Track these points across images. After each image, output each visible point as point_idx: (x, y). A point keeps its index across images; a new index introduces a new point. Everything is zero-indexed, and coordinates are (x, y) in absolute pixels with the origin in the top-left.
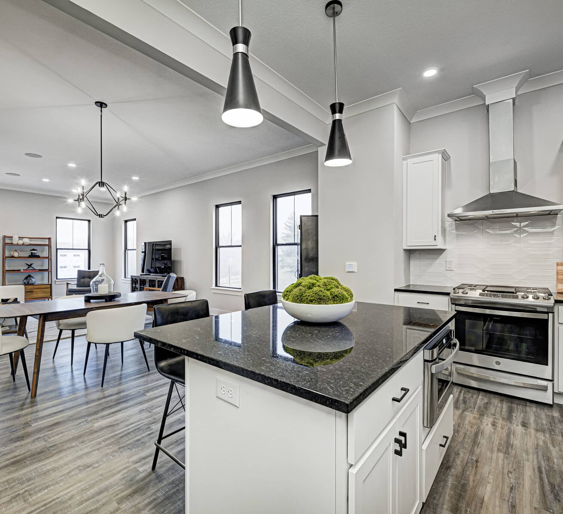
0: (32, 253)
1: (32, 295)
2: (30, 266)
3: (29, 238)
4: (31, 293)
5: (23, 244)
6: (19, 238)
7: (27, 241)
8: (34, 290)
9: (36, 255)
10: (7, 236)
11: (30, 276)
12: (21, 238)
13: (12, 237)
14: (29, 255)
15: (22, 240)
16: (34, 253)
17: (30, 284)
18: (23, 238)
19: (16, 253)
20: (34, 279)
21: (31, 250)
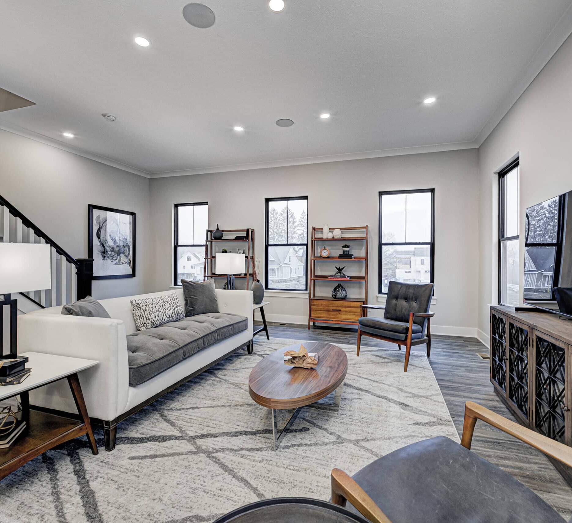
0: (344, 251)
1: (339, 316)
2: (340, 270)
3: (341, 229)
4: (337, 313)
5: (333, 238)
6: (330, 229)
7: (337, 234)
8: (343, 309)
9: (350, 254)
10: (317, 228)
11: (339, 286)
12: (331, 230)
13: (322, 228)
14: (340, 255)
15: (332, 232)
16: (347, 251)
17: (340, 299)
18: (334, 229)
19: (325, 251)
20: (344, 291)
21: (343, 247)
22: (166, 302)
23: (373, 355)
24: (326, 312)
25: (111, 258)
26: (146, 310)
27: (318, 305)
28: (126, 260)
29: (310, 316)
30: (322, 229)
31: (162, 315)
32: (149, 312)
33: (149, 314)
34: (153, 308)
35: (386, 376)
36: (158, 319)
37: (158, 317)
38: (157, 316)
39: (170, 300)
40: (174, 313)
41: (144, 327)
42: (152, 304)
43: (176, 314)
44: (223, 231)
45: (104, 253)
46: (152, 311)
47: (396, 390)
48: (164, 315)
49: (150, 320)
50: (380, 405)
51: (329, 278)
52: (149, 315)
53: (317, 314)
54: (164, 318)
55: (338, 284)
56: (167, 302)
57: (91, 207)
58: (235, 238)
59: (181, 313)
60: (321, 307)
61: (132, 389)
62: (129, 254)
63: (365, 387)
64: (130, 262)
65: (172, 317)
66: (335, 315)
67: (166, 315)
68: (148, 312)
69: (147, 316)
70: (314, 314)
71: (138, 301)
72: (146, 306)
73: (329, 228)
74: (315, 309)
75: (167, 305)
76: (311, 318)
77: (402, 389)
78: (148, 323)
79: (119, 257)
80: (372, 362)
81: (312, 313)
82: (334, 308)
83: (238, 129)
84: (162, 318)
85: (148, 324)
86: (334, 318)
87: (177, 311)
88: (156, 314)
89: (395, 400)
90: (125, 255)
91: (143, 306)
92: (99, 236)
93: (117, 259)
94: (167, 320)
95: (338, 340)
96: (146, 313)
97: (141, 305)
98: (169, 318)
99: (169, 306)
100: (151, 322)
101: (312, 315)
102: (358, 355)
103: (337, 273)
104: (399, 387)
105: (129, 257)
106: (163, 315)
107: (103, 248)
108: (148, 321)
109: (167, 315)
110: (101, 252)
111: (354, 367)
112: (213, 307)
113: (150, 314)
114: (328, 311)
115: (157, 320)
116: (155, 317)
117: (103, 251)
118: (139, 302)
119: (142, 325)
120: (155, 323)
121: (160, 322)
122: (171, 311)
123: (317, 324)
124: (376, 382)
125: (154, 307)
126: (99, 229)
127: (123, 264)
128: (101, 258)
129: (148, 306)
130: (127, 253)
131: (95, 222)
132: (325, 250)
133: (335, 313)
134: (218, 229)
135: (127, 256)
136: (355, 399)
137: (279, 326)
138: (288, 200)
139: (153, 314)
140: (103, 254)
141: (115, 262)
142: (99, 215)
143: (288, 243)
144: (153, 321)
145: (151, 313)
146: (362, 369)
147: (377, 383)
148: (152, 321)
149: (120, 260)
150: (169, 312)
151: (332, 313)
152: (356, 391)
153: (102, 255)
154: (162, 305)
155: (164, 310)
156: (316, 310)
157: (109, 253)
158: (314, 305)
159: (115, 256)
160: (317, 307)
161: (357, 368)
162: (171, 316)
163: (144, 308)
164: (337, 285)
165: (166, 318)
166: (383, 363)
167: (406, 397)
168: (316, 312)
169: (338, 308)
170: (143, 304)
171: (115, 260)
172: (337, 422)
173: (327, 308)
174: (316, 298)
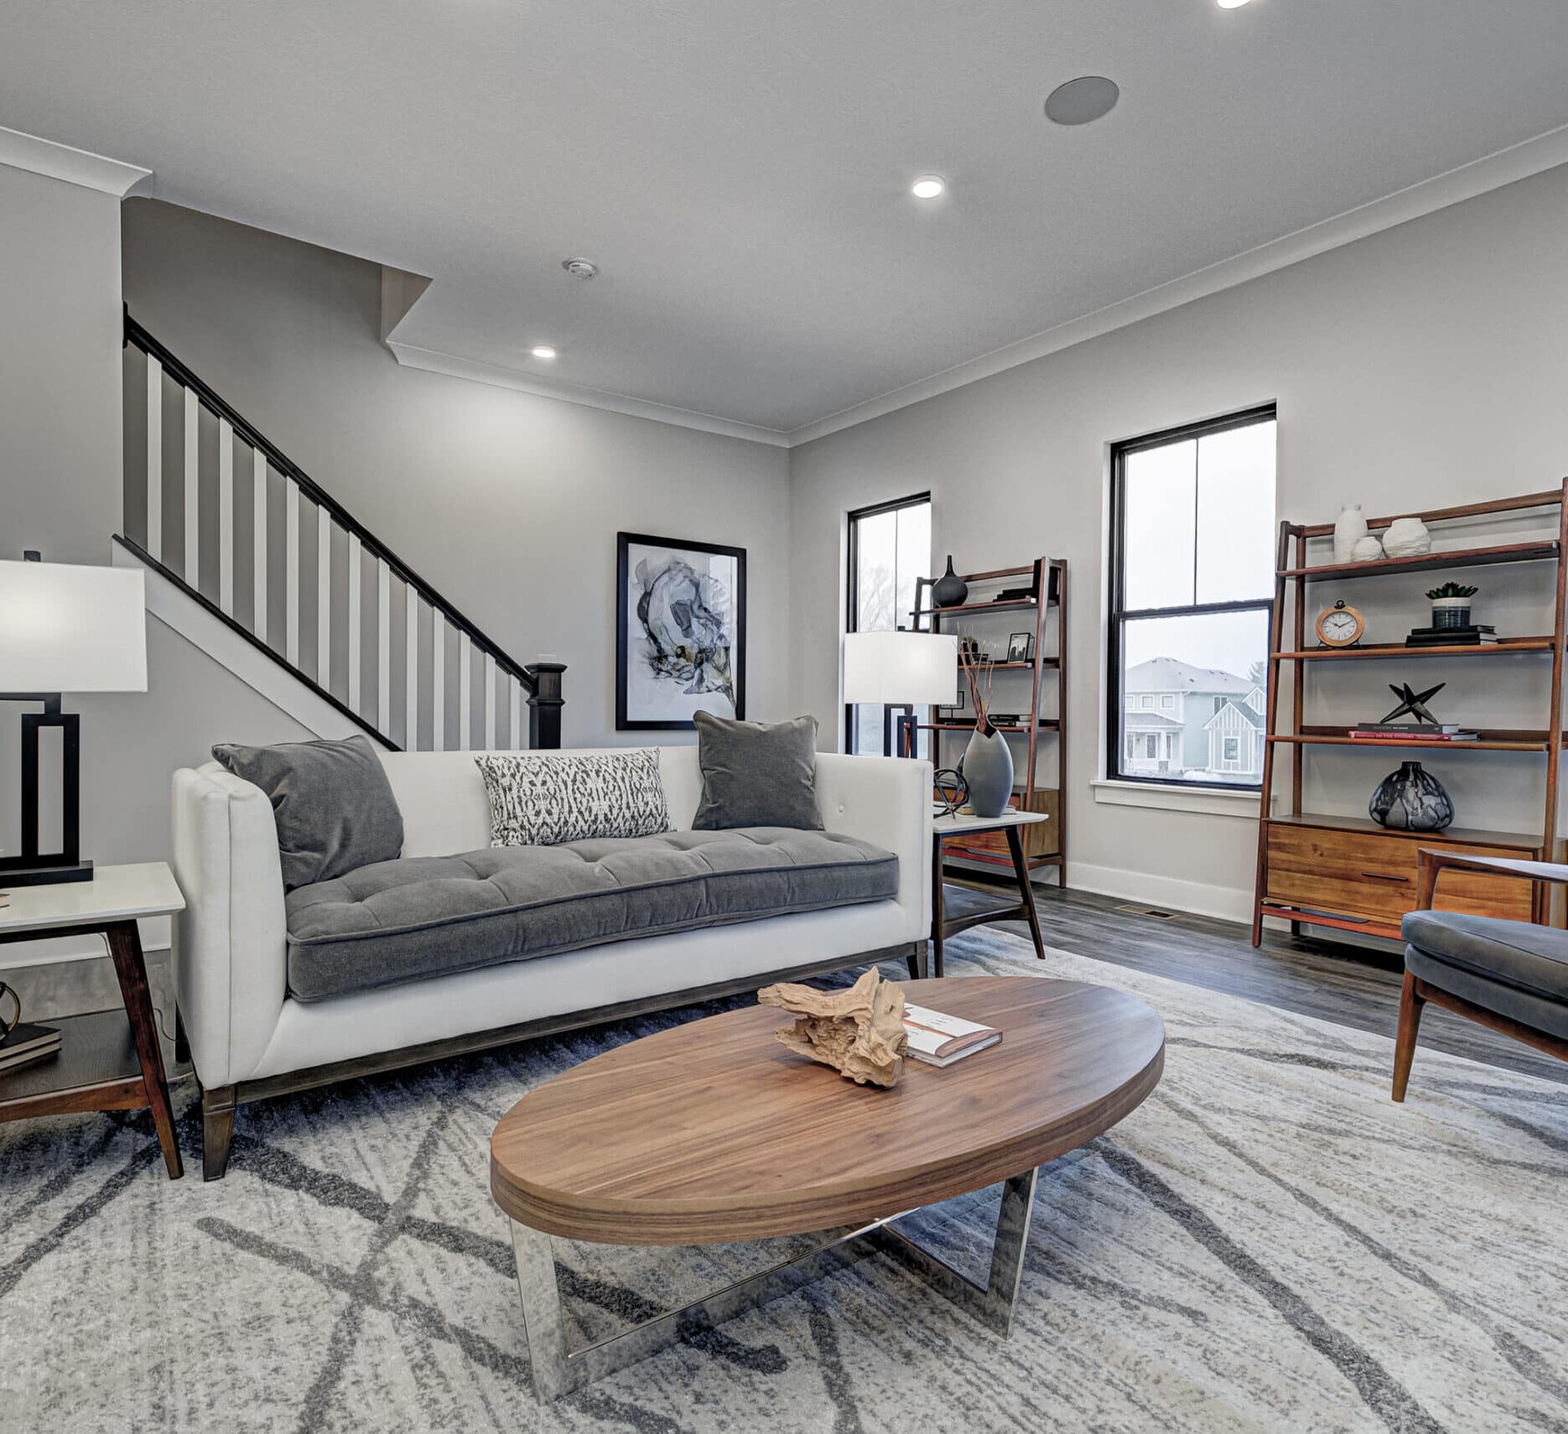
0: (1437, 615)
2: (1411, 700)
3: (1424, 517)
4: (1388, 889)
5: (1384, 559)
7: (1407, 539)
9: (1472, 623)
10: (1313, 528)
11: (1409, 772)
12: (1377, 526)
13: (1333, 526)
14: (1414, 632)
15: (1379, 537)
16: (1453, 612)
17: (1406, 829)
18: (1387, 523)
19: (1341, 619)
20: (1428, 793)
21: (1435, 595)
22: (593, 775)
23: (1492, 1114)
24: (1337, 883)
25: (675, 674)
26: (510, 790)
27: (1297, 850)
28: (720, 682)
29: (1262, 890)
30: (1329, 529)
31: (566, 809)
32: (519, 797)
33: (517, 800)
34: (535, 785)
35: (1483, 1245)
36: (548, 820)
37: (549, 813)
38: (543, 811)
39: (610, 770)
40: (615, 812)
41: (500, 841)
42: (536, 775)
43: (628, 815)
44: (969, 578)
45: (659, 659)
46: (528, 793)
47: (1478, 1339)
48: (575, 810)
49: (520, 819)
50: (1285, 1396)
51: (1353, 734)
52: (517, 806)
53: (1293, 886)
54: (572, 820)
55: (1405, 764)
56: (597, 772)
57: (625, 540)
58: (999, 596)
59: (651, 813)
60: (1313, 859)
61: (292, 1009)
62: (727, 664)
63: (1288, 1258)
64: (730, 687)
65: (607, 820)
66: (1380, 899)
67: (580, 812)
68: (515, 797)
69: (510, 807)
70: (1278, 884)
71: (494, 761)
72: (513, 776)
73: (1369, 522)
74: (1285, 866)
75: (595, 783)
76: (1266, 900)
77: (1531, 1355)
78: (514, 830)
79: (698, 671)
80: (1460, 1149)
81: (1270, 878)
82: (1375, 869)
83: (928, 189)
84: (562, 820)
85: (512, 833)
86: (1375, 912)
87: (632, 805)
88: (542, 805)
89: (1416, 1407)
90: (717, 668)
91: (504, 775)
92: (643, 615)
93: (692, 678)
94: (585, 828)
95: (1358, 1010)
96: (509, 798)
97: (499, 773)
98: (595, 822)
99: (600, 784)
100: (522, 827)
101: (1271, 888)
102: (1399, 1094)
103: (1398, 713)
104: (1519, 1332)
105: (727, 674)
106: (570, 811)
107: (654, 648)
108: (513, 824)
109: (586, 815)
110: (651, 658)
111: (1325, 1145)
112: (792, 808)
113: (520, 803)
114: (1347, 877)
115: (544, 823)
116: (538, 814)
117: (656, 654)
118: (495, 763)
119: (498, 835)
120: (534, 832)
121: (556, 830)
122: (605, 805)
123: (1310, 932)
124: (1387, 1256)
125: (539, 784)
126: (647, 595)
127: (709, 691)
128: (651, 673)
129: (518, 777)
130: (723, 661)
131: (633, 579)
132: (1343, 616)
133: (1380, 890)
134: (950, 572)
135: (721, 670)
136: (1165, 1304)
137: (1141, 918)
138: (1196, 436)
139: (530, 803)
140: (655, 664)
141: (688, 684)
142: (645, 561)
143: (1198, 603)
144: (527, 826)
145: (524, 799)
146: (1362, 1165)
147: (1386, 1264)
148: (526, 823)
149: (701, 680)
150: (595, 806)
151: (1365, 888)
152: (1216, 1268)
153: (652, 665)
154: (574, 781)
155: (578, 795)
156: (1288, 870)
157: (672, 660)
158: (1280, 847)
159: (686, 669)
160: (1292, 858)
161: (1336, 1153)
162: (601, 817)
163: (505, 782)
164: (1399, 767)
165: (581, 822)
166: (1525, 1166)
167: (1519, 1413)
168: (1288, 878)
169: (1392, 871)
170: (506, 771)
171: (687, 680)
172: (944, 1388)
173: (1341, 863)
174: (1304, 821)
